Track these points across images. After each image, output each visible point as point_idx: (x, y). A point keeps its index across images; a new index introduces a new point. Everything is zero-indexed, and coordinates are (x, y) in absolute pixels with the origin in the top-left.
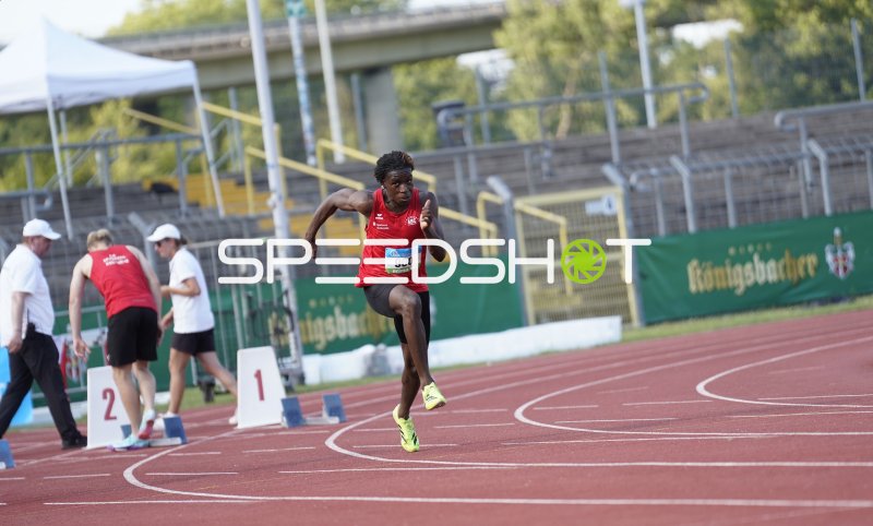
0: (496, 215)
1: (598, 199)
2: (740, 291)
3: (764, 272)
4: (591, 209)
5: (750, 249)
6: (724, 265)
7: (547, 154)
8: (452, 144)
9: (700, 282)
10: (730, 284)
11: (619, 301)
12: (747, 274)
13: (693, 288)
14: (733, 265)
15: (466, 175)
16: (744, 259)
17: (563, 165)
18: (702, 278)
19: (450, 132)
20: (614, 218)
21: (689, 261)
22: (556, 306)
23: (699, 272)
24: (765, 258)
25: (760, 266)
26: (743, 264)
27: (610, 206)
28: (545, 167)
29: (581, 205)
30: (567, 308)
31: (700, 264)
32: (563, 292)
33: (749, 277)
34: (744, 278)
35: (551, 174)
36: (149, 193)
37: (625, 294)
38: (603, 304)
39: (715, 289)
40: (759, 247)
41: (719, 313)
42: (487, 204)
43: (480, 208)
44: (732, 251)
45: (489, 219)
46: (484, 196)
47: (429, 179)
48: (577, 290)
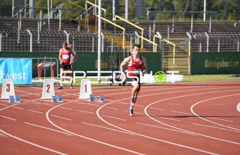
1: (184, 41)
2: (217, 69)
3: (225, 64)
5: (222, 58)
6: (215, 62)
9: (208, 65)
10: (216, 66)
12: (220, 65)
13: (206, 66)
14: (217, 62)
16: (220, 60)
18: (208, 64)
20: (188, 46)
21: (206, 59)
23: (208, 62)
24: (225, 61)
25: (224, 63)
26: (219, 62)
27: (187, 43)
28: (173, 29)
33: (221, 65)
34: (219, 65)
35: (174, 31)
36: (71, 23)
37: (187, 65)
39: (211, 67)
40: (224, 58)
41: (211, 73)
43: (154, 39)
44: (217, 58)
45: (156, 42)
46: (156, 36)
47: (142, 29)
48: (176, 63)
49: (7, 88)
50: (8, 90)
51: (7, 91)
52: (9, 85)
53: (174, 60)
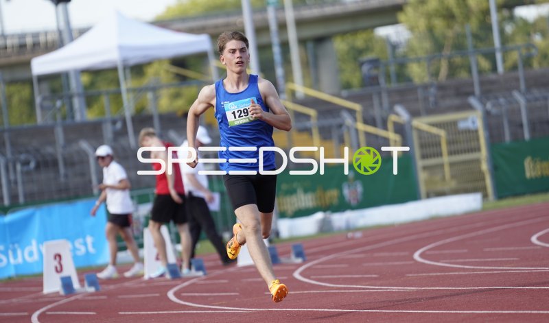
0: (400, 129)
1: (465, 119)
4: (462, 125)
7: (432, 90)
8: (371, 85)
9: (532, 171)
11: (480, 184)
13: (528, 174)
15: (381, 104)
17: (443, 97)
18: (534, 168)
19: (370, 78)
20: (476, 131)
21: (525, 158)
22: (439, 187)
23: (532, 165)
27: (473, 122)
28: (431, 99)
29: (454, 123)
30: (446, 188)
31: (533, 159)
32: (444, 179)
35: (436, 103)
36: (181, 118)
37: (483, 179)
38: (470, 185)
39: (542, 176)
42: (395, 124)
43: (390, 126)
45: (396, 132)
46: (393, 118)
47: (357, 107)
48: (453, 177)
49: (56, 263)
50: (59, 269)
51: (57, 271)
52: (60, 256)
53: (447, 169)
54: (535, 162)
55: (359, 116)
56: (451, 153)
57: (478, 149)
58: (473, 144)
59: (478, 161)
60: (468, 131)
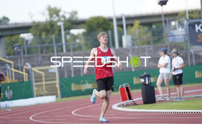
0: (28, 71)
2: (83, 91)
3: (88, 86)
4: (50, 71)
5: (86, 81)
6: (79, 84)
7: (40, 58)
8: (18, 55)
9: (74, 88)
10: (81, 89)
11: (55, 92)
13: (72, 89)
14: (82, 84)
15: (21, 62)
16: (84, 83)
17: (44, 60)
19: (17, 52)
20: (55, 73)
21: (72, 83)
22: (41, 93)
24: (89, 83)
27: (54, 70)
28: (40, 61)
29: (47, 70)
30: (43, 93)
32: (43, 90)
33: (85, 87)
35: (41, 62)
37: (57, 91)
38: (52, 93)
40: (88, 80)
41: (78, 95)
42: (26, 69)
43: (24, 70)
44: (82, 81)
45: (26, 72)
46: (25, 67)
47: (12, 63)
48: (46, 89)
53: (44, 86)
54: (75, 85)
55: (12, 66)
56: (46, 81)
57: (55, 80)
58: (54, 78)
59: (55, 84)
60: (52, 73)
